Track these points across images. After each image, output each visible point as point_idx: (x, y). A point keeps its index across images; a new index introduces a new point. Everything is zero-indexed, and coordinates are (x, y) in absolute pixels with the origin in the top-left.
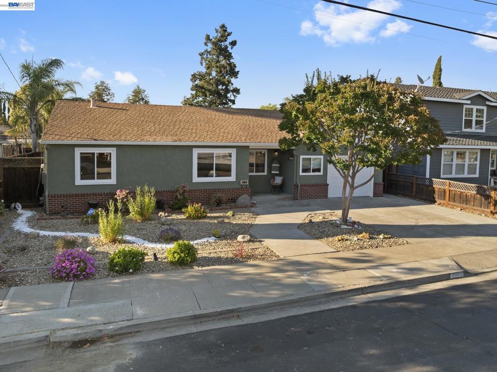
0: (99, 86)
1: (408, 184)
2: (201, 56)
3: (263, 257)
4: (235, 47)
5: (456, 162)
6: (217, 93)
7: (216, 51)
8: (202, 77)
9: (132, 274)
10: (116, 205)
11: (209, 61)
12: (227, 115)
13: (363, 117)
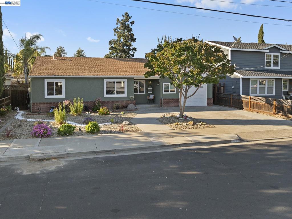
0: (59, 49)
1: (228, 99)
2: (114, 30)
3: (133, 131)
4: (133, 25)
5: (260, 86)
6: (124, 51)
7: (123, 28)
8: (115, 42)
9: (68, 136)
10: (62, 106)
11: (119, 33)
12: (124, 62)
13: (185, 59)
